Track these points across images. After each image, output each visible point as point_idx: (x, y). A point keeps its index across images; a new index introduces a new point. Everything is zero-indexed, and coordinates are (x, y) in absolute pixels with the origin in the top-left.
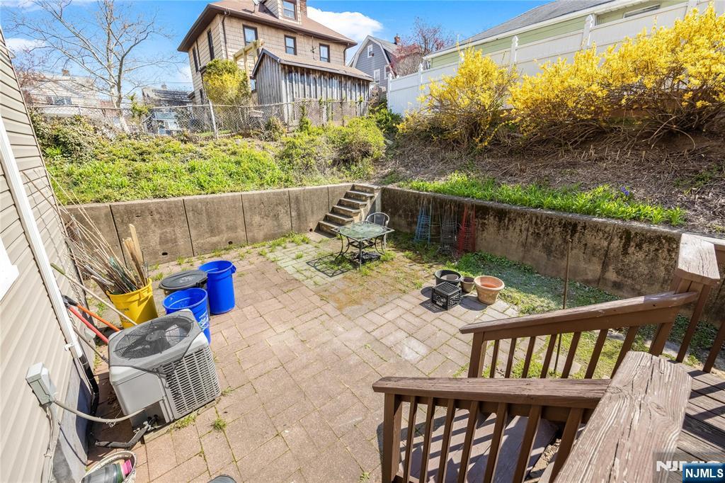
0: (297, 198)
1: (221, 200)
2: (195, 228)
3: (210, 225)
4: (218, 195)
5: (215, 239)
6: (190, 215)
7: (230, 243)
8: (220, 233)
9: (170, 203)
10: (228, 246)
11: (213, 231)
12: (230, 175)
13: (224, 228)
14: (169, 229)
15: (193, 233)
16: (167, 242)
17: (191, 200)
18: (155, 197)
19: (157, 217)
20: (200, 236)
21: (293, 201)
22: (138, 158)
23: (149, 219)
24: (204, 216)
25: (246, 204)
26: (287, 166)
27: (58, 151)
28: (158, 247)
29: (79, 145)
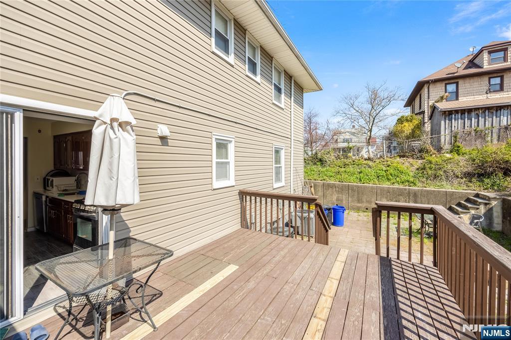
0: (415, 194)
1: (365, 187)
2: (351, 197)
3: (358, 197)
4: (365, 184)
5: (359, 205)
6: (350, 191)
7: (367, 209)
8: (362, 202)
9: (343, 185)
10: (365, 210)
11: (359, 201)
12: (378, 177)
13: (365, 201)
14: (340, 195)
15: (350, 199)
16: (339, 200)
17: (351, 185)
18: (339, 182)
19: (337, 189)
20: (353, 201)
21: (412, 195)
22: (343, 167)
23: (334, 189)
24: (356, 193)
25: (379, 191)
26: (420, 175)
27: (320, 163)
28: (335, 202)
29: (326, 161)
